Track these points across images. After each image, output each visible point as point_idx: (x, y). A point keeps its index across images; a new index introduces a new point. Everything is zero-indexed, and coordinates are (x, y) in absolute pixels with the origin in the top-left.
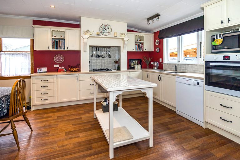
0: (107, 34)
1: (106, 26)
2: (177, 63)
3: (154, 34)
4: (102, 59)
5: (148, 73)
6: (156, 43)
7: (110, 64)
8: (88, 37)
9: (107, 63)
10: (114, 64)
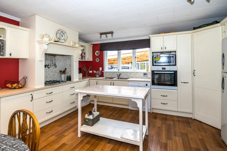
0: (63, 41)
1: (62, 32)
2: (117, 71)
3: (93, 45)
4: (47, 69)
5: (97, 81)
6: (96, 54)
7: (55, 75)
8: (49, 44)
9: (52, 74)
10: (59, 75)
